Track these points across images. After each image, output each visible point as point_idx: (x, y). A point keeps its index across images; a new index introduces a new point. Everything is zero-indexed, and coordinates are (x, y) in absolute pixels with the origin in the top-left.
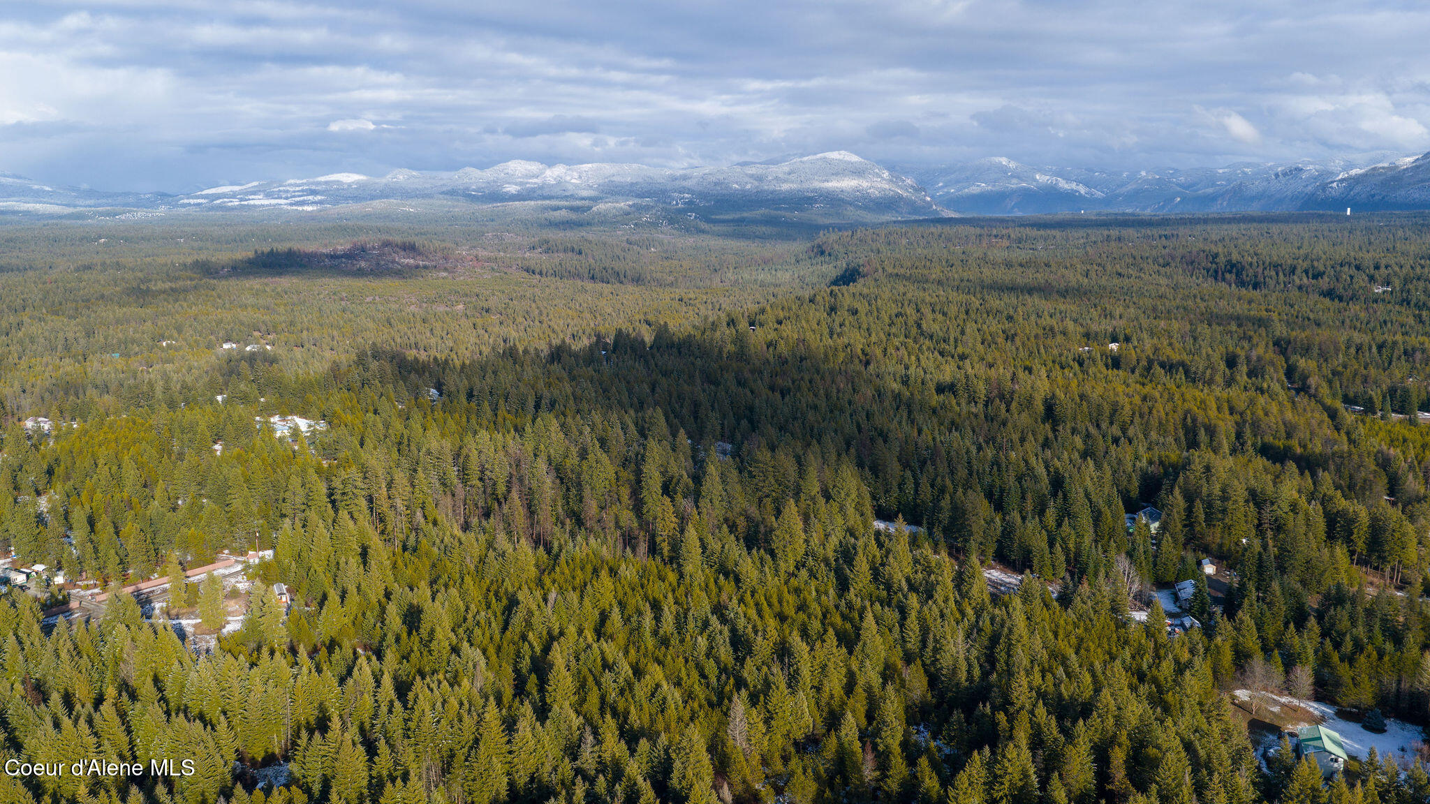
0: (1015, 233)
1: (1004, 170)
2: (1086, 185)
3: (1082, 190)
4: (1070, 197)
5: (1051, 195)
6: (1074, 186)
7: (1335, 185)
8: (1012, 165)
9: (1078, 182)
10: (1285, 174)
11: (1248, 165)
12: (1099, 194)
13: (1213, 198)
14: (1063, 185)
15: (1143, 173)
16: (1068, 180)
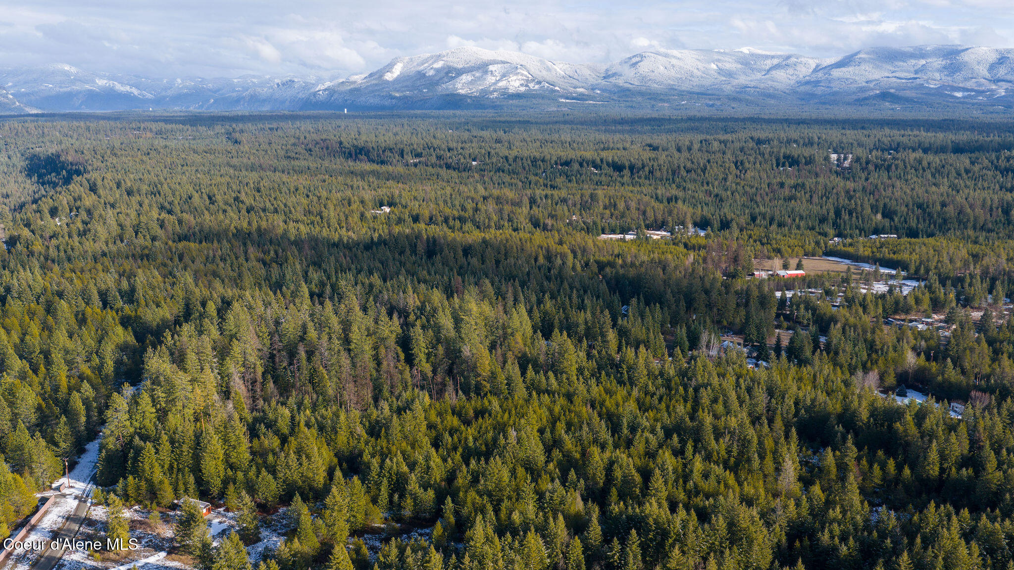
0: (154, 126)
1: (66, 74)
2: (137, 87)
3: (135, 92)
4: (127, 97)
5: (110, 96)
6: (128, 88)
7: (321, 93)
8: (73, 70)
9: (132, 86)
10: (283, 84)
11: (254, 77)
12: (149, 96)
13: (238, 101)
14: (119, 88)
15: (179, 81)
16: (122, 83)
